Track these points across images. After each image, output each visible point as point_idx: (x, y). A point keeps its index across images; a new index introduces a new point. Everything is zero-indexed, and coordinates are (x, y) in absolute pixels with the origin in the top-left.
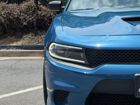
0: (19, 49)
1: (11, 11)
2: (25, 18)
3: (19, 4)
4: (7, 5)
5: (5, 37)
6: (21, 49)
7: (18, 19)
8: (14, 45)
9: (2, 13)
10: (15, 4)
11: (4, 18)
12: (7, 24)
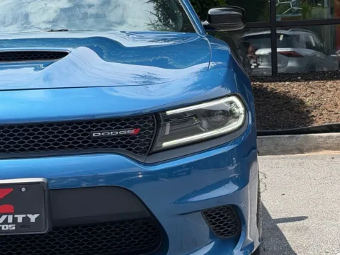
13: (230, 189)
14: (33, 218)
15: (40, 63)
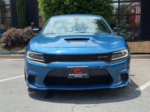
0: (22, 54)
1: (18, 33)
2: (26, 37)
3: (23, 29)
4: (16, 30)
5: (14, 48)
6: (23, 54)
7: (22, 37)
8: (19, 52)
9: (13, 34)
10: (20, 29)
11: (14, 37)
12: (15, 40)
13: (126, 70)
14: (86, 75)
15: (85, 41)
